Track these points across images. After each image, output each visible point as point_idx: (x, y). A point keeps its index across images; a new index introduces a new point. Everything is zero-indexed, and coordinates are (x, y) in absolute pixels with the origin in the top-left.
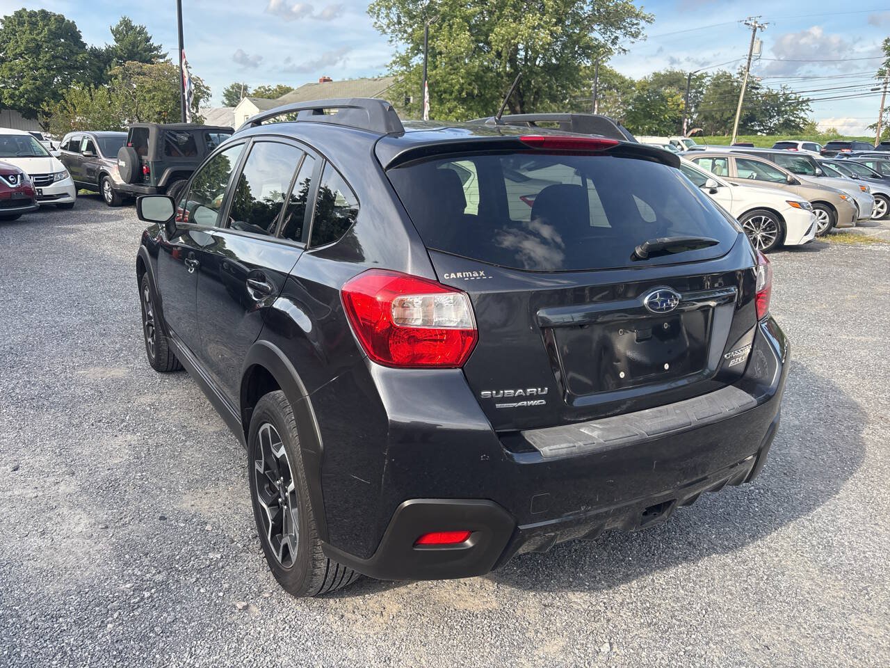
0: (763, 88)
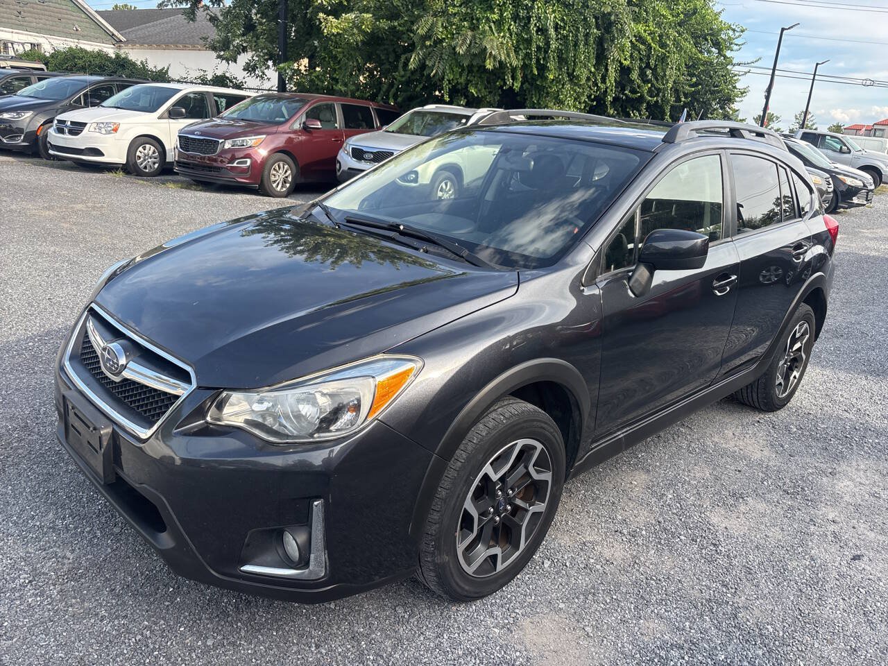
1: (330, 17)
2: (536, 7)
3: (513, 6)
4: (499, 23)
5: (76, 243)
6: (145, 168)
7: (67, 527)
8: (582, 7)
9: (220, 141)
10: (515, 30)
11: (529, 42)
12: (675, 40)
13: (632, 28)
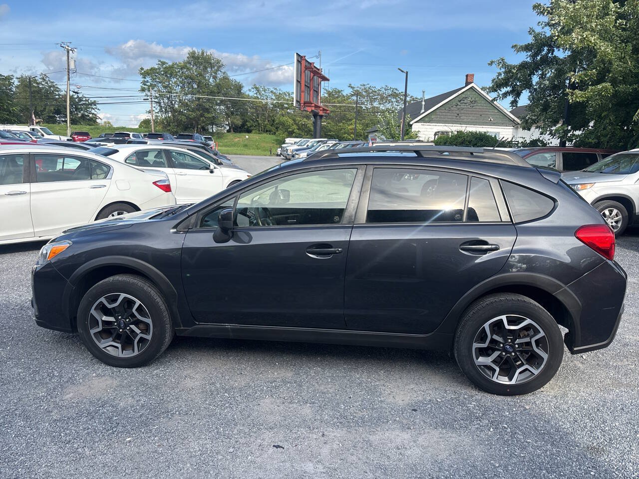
0: (62, 91)
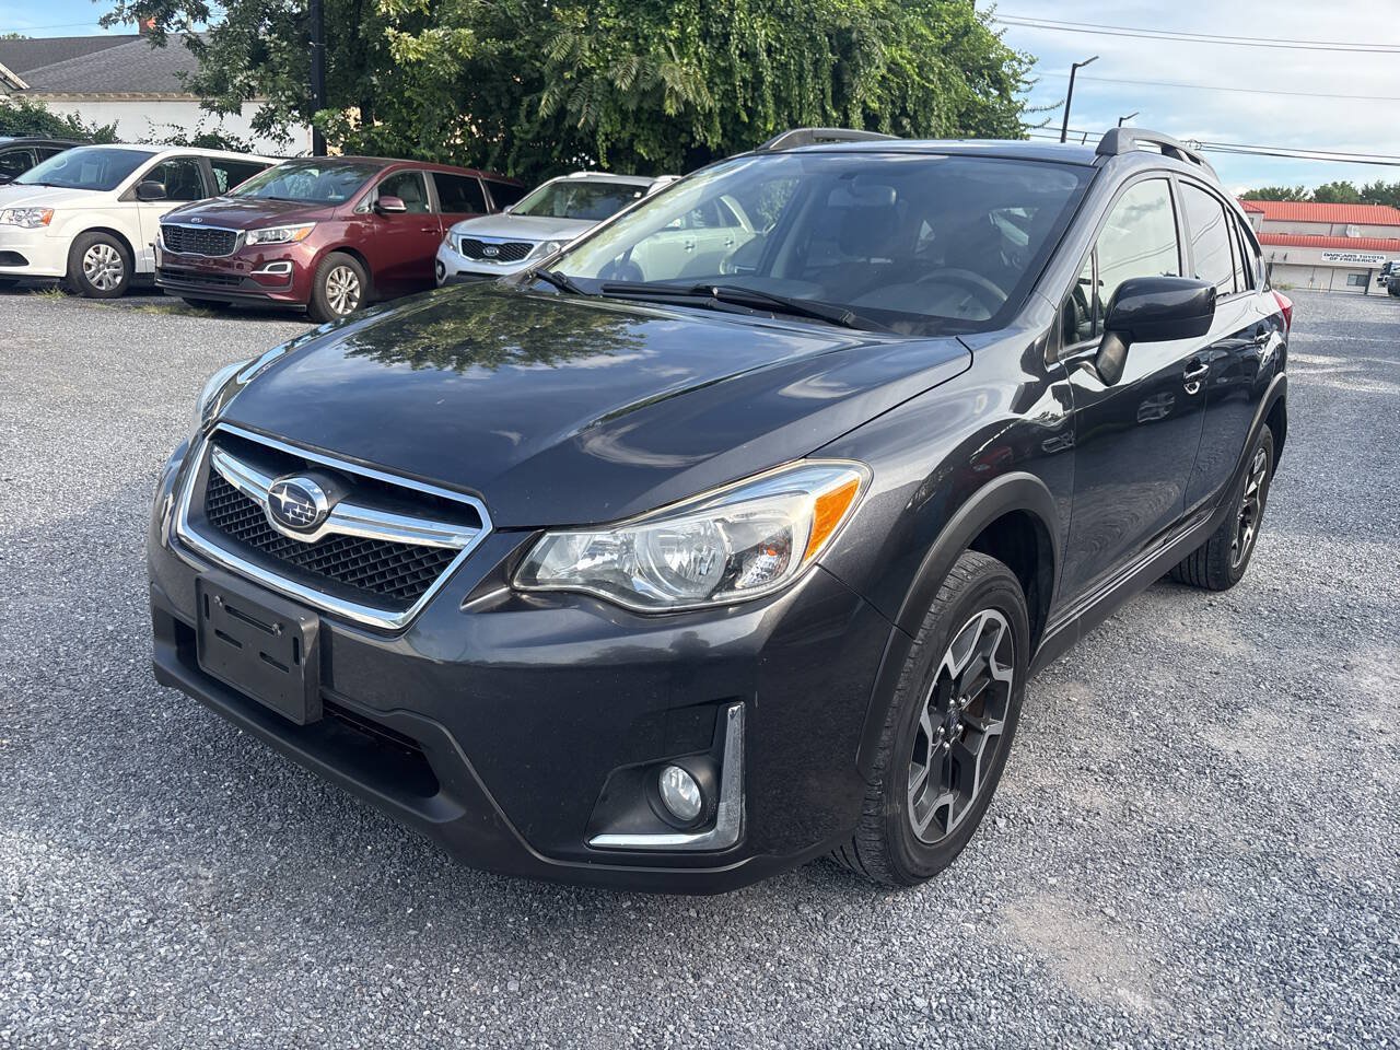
1: (404, 34)
2: (737, 18)
3: (700, 18)
4: (681, 43)
5: (20, 397)
6: (100, 283)
7: (182, 828)
8: (806, 20)
9: (239, 232)
10: (706, 55)
11: (728, 72)
12: (940, 73)
13: (882, 52)
